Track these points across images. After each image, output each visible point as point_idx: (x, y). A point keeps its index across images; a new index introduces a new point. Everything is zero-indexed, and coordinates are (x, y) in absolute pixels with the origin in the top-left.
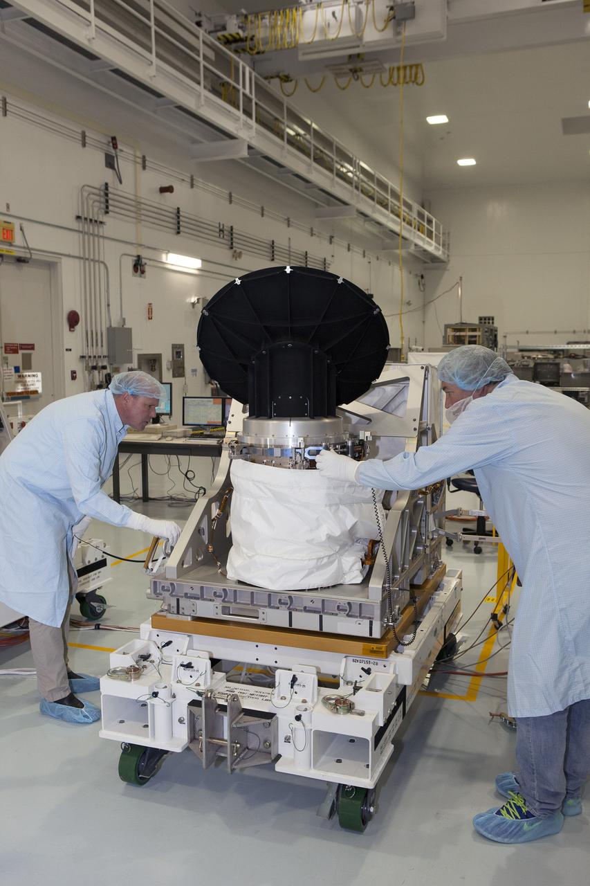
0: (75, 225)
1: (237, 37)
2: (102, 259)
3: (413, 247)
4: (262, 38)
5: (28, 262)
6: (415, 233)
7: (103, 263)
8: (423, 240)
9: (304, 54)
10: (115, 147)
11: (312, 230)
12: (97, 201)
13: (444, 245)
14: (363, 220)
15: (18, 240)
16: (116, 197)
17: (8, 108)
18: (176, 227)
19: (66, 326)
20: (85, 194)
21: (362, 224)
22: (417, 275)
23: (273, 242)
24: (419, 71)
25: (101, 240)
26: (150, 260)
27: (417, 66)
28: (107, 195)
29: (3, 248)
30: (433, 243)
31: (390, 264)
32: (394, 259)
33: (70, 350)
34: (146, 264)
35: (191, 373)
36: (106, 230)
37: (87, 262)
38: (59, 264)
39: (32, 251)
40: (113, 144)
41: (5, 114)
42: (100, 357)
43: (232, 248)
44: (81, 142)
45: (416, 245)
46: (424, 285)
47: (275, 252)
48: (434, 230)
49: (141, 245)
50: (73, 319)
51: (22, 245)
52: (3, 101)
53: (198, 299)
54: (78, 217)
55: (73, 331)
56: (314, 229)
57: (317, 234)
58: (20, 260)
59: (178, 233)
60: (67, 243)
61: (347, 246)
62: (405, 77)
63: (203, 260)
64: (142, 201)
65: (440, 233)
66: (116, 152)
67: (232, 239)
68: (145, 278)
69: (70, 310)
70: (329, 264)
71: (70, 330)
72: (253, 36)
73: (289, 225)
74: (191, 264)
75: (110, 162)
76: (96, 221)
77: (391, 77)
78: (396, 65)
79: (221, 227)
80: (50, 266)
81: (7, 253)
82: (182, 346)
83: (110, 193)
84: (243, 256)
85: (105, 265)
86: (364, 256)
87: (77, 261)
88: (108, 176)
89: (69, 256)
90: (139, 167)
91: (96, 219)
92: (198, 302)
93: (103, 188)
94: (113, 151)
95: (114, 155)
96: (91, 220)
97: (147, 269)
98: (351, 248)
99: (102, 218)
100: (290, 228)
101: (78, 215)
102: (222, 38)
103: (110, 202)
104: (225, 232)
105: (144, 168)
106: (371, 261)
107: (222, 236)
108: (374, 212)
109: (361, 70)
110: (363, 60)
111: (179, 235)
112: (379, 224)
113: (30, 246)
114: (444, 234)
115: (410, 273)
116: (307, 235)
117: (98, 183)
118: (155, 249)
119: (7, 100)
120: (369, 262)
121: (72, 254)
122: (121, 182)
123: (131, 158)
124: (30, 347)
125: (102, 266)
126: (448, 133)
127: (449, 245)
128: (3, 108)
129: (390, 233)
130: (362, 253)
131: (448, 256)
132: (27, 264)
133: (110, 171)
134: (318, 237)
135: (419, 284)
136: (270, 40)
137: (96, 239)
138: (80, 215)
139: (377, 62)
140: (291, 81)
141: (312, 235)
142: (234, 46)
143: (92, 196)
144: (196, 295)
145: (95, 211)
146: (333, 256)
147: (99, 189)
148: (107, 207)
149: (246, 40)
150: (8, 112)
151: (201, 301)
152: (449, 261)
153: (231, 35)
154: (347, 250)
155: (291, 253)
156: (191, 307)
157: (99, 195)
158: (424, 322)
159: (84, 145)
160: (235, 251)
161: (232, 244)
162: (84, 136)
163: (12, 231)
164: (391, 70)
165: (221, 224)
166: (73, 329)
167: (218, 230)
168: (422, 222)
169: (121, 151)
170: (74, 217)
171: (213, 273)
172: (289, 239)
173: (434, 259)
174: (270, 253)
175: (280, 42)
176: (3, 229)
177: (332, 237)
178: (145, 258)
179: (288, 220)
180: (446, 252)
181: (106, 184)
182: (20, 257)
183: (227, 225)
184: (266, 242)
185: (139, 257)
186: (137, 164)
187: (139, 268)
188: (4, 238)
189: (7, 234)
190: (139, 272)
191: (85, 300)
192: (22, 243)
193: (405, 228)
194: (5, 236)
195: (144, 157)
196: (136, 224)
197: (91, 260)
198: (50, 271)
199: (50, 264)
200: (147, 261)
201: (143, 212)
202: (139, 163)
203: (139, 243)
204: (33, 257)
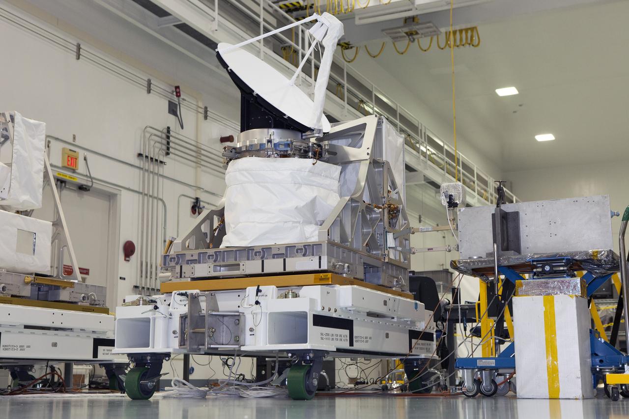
0: (137, 162)
1: (298, 5)
2: (160, 197)
4: (321, 6)
5: (89, 190)
7: (161, 200)
9: (360, 19)
10: (178, 95)
12: (158, 142)
14: (434, 191)
15: (81, 168)
16: (177, 141)
17: (81, 53)
19: (122, 255)
20: (148, 135)
21: (433, 195)
24: (475, 34)
25: (161, 179)
26: (208, 204)
27: (473, 29)
28: (168, 137)
29: (67, 175)
33: (124, 279)
34: (204, 207)
36: (166, 170)
37: (146, 197)
38: (118, 195)
39: (94, 181)
40: (177, 93)
41: (78, 58)
42: (153, 289)
44: (146, 89)
49: (200, 188)
50: (129, 250)
51: (85, 174)
52: (77, 46)
54: (140, 155)
55: (129, 261)
58: (82, 188)
60: (128, 177)
61: (418, 217)
62: (461, 40)
64: (203, 147)
66: (179, 100)
69: (126, 241)
71: (125, 260)
72: (313, 5)
75: (173, 109)
76: (156, 160)
77: (448, 40)
78: (451, 29)
80: (111, 197)
81: (70, 179)
83: (171, 136)
85: (163, 202)
87: (136, 195)
88: (171, 121)
89: (129, 189)
90: (201, 116)
91: (157, 158)
93: (165, 131)
94: (175, 99)
95: (177, 103)
96: (152, 159)
98: (422, 219)
99: (165, 159)
101: (139, 152)
102: (283, 7)
103: (171, 144)
105: (206, 117)
106: (446, 236)
108: (444, 181)
109: (417, 33)
110: (418, 24)
113: (92, 175)
117: (162, 127)
118: (213, 194)
119: (81, 46)
120: (444, 237)
121: (132, 188)
122: (182, 127)
123: (194, 107)
124: (85, 271)
125: (160, 203)
126: (520, 105)
128: (77, 53)
132: (88, 192)
133: (172, 117)
136: (328, 7)
137: (156, 177)
138: (142, 153)
139: (431, 25)
140: (351, 47)
142: (295, 13)
143: (153, 137)
145: (156, 151)
147: (161, 132)
148: (168, 149)
149: (306, 9)
150: (81, 56)
153: (291, 4)
154: (418, 221)
157: (161, 137)
159: (149, 91)
162: (149, 83)
163: (76, 159)
164: (447, 34)
166: (127, 259)
169: (183, 99)
170: (136, 154)
175: (337, 9)
176: (68, 156)
178: (203, 201)
181: (168, 128)
182: (82, 185)
185: (197, 199)
186: (199, 113)
187: (197, 210)
188: (68, 165)
189: (71, 163)
190: (197, 213)
191: (142, 232)
192: (85, 172)
193: (479, 201)
194: (70, 163)
195: (206, 108)
196: (196, 168)
197: (150, 196)
198: (110, 201)
199: (109, 196)
200: (206, 205)
201: (203, 157)
202: (201, 113)
203: (199, 186)
204: (94, 186)
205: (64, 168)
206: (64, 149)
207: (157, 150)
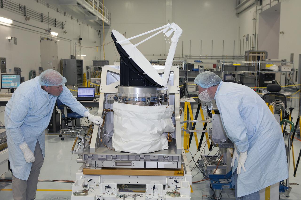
3: (97, 19)
6: (98, 13)
8: (101, 16)
13: (109, 19)
18: (1, 4)
22: (98, 31)
23: (42, 14)
30: (105, 17)
31: (88, 25)
32: (89, 24)
35: (9, 71)
43: (25, 15)
45: (99, 18)
46: (100, 35)
47: (43, 18)
48: (105, 12)
53: (12, 38)
56: (58, 9)
61: (71, 17)
63: (13, 20)
65: (107, 14)
67: (25, 11)
70: (65, 25)
73: (48, 7)
74: (8, 22)
79: (20, 6)
82: (5, 59)
84: (30, 19)
86: (78, 22)
92: (11, 39)
98: (73, 18)
104: (22, 8)
106: (81, 24)
107: (21, 10)
108: (83, 3)
111: (2, 8)
112: (84, 8)
114: (108, 14)
115: (95, 29)
116: (55, 12)
120: (80, 25)
127: (110, 18)
129: (88, 13)
130: (77, 20)
131: (110, 23)
134: (60, 12)
135: (99, 34)
141: (57, 12)
144: (10, 36)
146: (66, 21)
151: (13, 39)
152: (110, 25)
154: (71, 19)
155: (50, 19)
156: (8, 41)
158: (100, 50)
160: (27, 17)
161: (25, 14)
165: (20, 4)
167: (19, 7)
168: (101, 9)
171: (17, 26)
172: (48, 13)
173: (105, 24)
174: (41, 18)
177: (65, 13)
179: (48, 4)
180: (110, 21)
183: (23, 5)
184: (39, 13)
193: (94, 11)
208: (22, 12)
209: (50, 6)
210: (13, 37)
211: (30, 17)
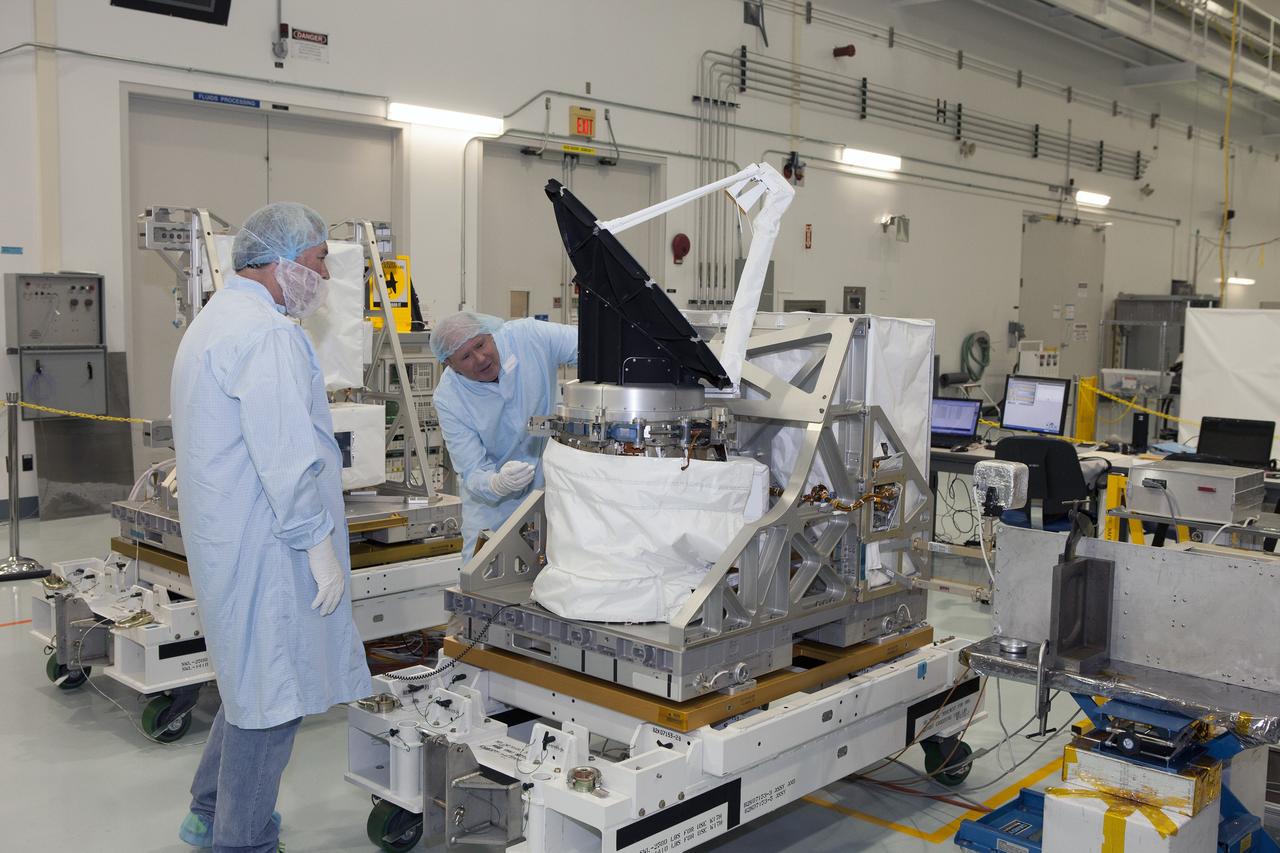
0: (692, 110)
2: (731, 159)
5: (615, 164)
7: (733, 164)
11: (1115, 105)
12: (728, 74)
15: (600, 132)
16: (759, 67)
18: (859, 108)
19: (669, 256)
20: (708, 64)
21: (1217, 91)
23: (1037, 127)
25: (731, 130)
26: (812, 158)
28: (743, 64)
29: (579, 146)
33: (675, 291)
34: (805, 165)
36: (739, 117)
38: (663, 167)
39: (620, 149)
42: (722, 302)
43: (958, 138)
47: (1041, 144)
49: (797, 137)
50: (681, 247)
51: (607, 140)
53: (892, 219)
54: (696, 98)
55: (680, 263)
56: (1120, 104)
57: (1125, 112)
58: (604, 162)
59: (863, 117)
60: (681, 136)
61: (1186, 131)
63: (902, 157)
64: (803, 70)
67: (959, 124)
68: (802, 185)
69: (676, 235)
70: (1148, 162)
71: (675, 263)
73: (1069, 100)
74: (887, 164)
75: (752, 15)
76: (724, 103)
79: (942, 106)
80: (651, 169)
81: (585, 152)
82: (861, 291)
83: (749, 61)
84: (978, 151)
85: (736, 167)
86: (1222, 147)
87: (693, 161)
88: (748, 35)
89: (680, 155)
90: (801, 20)
91: (724, 100)
92: (892, 223)
93: (739, 53)
95: (759, 4)
96: (715, 101)
97: (807, 173)
98: (1193, 133)
99: (738, 99)
100: (1072, 104)
101: (695, 94)
103: (749, 74)
104: (947, 114)
105: (809, 20)
106: (1237, 154)
107: (941, 120)
111: (865, 120)
113: (618, 141)
116: (1106, 114)
117: (732, 47)
118: (820, 142)
120: (1233, 156)
121: (684, 153)
122: (767, 45)
123: (788, 6)
125: (732, 169)
130: (1218, 141)
132: (613, 167)
133: (752, 28)
134: (1126, 116)
137: (723, 128)
138: (699, 95)
141: (1115, 113)
143: (719, 67)
144: (888, 213)
145: (724, 89)
146: (1155, 148)
147: (731, 56)
148: (743, 82)
151: (896, 221)
154: (1186, 137)
155: (1072, 145)
156: (882, 229)
157: (732, 66)
160: (965, 143)
161: (959, 132)
163: (592, 120)
165: (942, 100)
166: (678, 261)
167: (935, 111)
170: (691, 97)
171: (922, 177)
172: (1070, 121)
174: (1031, 145)
176: (579, 119)
177: (1155, 117)
178: (804, 156)
179: (1069, 91)
181: (744, 48)
182: (604, 158)
183: (953, 102)
184: (1023, 127)
185: (793, 154)
186: (797, 16)
187: (793, 170)
188: (579, 132)
189: (584, 125)
190: (793, 176)
191: (701, 219)
192: (606, 138)
194: (581, 129)
195: (809, 4)
196: (791, 105)
197: (714, 160)
198: (650, 175)
199: (650, 167)
200: (807, 161)
201: (803, 87)
202: (800, 14)
203: (795, 134)
204: (621, 157)
205: (572, 137)
206: (571, 108)
207: (724, 86)
208: (948, 125)
209: (1077, 94)
210: (896, 215)
211: (977, 143)
